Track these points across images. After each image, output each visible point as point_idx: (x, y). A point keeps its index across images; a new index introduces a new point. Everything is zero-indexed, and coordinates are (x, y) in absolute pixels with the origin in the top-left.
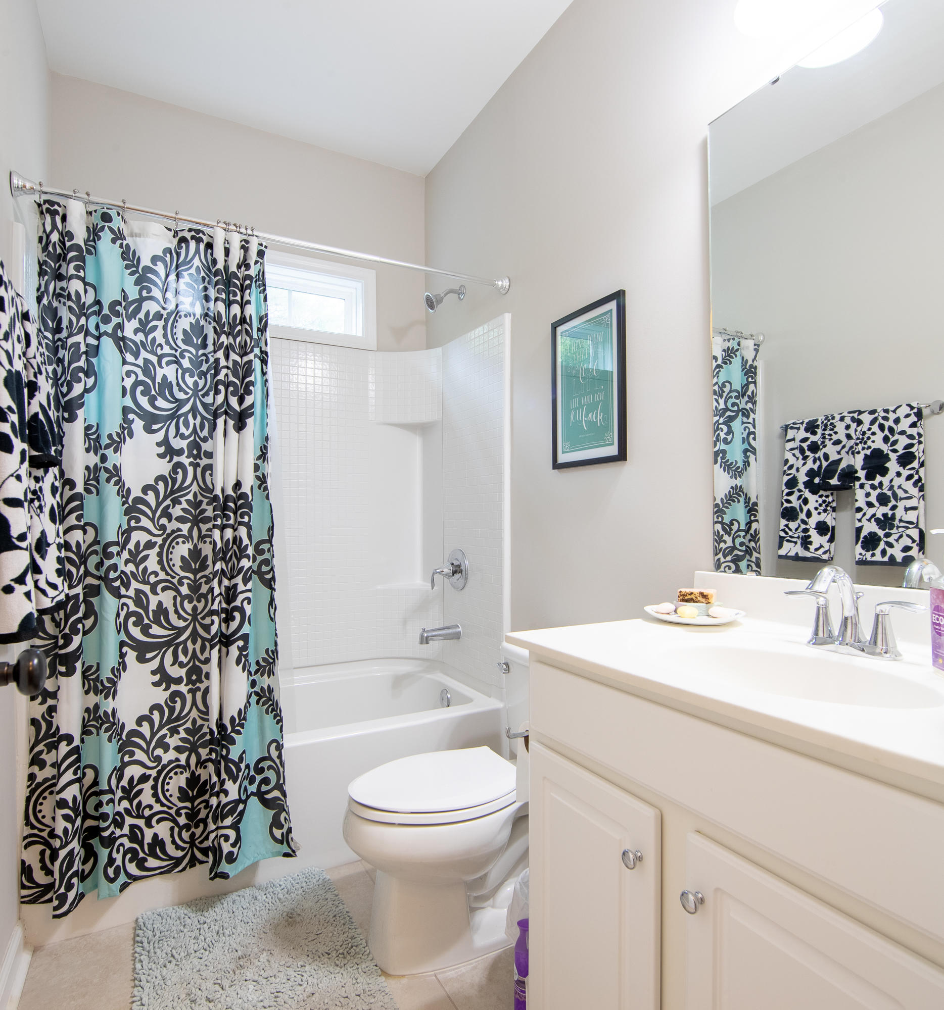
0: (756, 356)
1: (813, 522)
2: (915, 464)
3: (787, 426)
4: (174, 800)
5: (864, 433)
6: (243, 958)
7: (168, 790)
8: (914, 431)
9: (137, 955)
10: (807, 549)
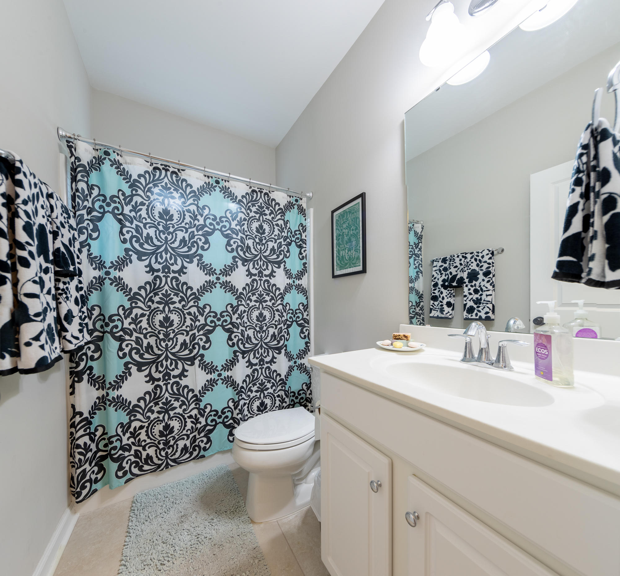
0: (422, 231)
1: (445, 302)
2: (491, 276)
3: (433, 260)
4: (157, 437)
5: (468, 262)
6: (184, 516)
7: (154, 432)
8: (490, 261)
9: (130, 517)
10: (443, 314)
